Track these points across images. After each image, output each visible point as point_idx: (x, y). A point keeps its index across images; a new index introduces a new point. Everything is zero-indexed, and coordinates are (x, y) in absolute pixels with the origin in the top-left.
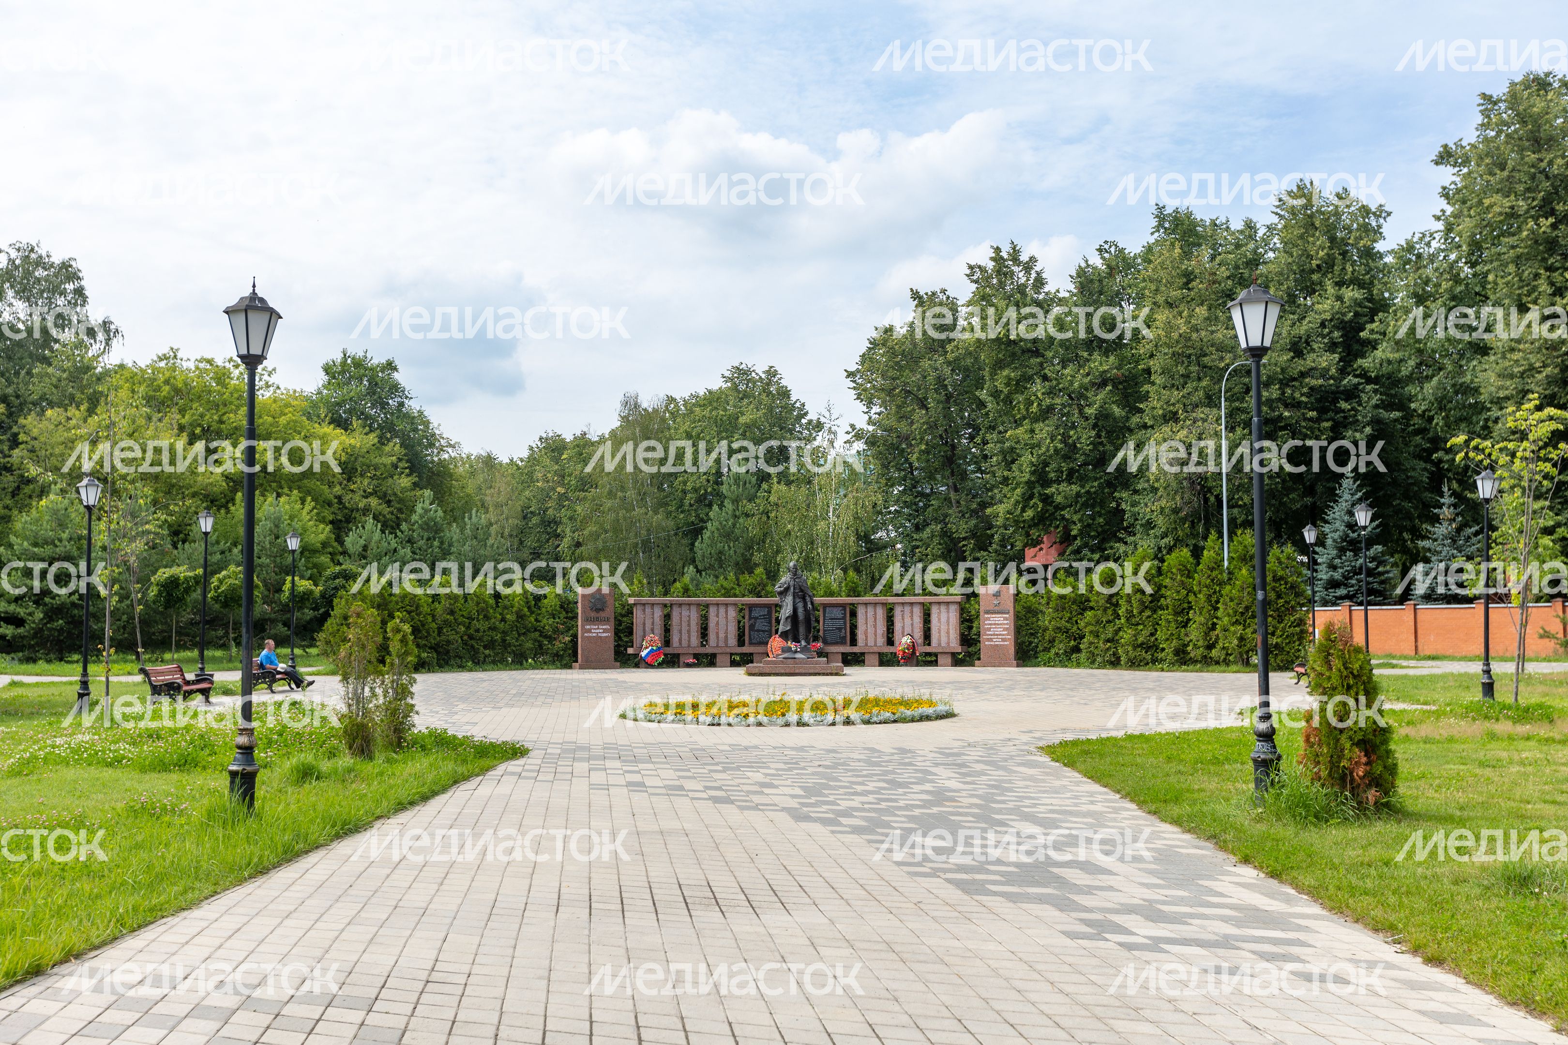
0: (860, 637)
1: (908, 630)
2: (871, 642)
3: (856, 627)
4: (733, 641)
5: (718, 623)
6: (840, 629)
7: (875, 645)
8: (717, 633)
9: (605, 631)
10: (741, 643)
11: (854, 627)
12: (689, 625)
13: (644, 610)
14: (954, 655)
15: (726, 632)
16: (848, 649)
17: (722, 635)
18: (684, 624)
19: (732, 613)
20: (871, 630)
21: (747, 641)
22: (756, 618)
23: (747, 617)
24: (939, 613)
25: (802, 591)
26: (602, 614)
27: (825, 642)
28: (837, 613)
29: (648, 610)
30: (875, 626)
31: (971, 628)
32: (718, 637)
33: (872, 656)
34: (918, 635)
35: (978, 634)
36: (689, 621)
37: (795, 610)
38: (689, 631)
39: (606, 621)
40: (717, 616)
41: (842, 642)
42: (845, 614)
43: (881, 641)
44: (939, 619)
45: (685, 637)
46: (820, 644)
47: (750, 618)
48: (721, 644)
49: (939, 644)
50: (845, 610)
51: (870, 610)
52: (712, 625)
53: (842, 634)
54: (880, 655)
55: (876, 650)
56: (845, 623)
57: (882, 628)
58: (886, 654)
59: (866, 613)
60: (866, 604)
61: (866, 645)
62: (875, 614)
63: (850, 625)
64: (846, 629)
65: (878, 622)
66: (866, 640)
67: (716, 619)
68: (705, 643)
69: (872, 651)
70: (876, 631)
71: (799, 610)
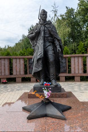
0: (72, 70)
2: (77, 72)
4: (22, 72)
5: (16, 66)
7: (79, 73)
10: (26, 73)
11: (70, 66)
12: (5, 67)
15: (20, 69)
16: (67, 75)
17: (18, 70)
19: (22, 62)
20: (76, 68)
21: (28, 73)
23: (28, 63)
30: (78, 66)
32: (17, 71)
36: (5, 65)
37: (45, 52)
38: (5, 69)
40: (16, 63)
41: (65, 72)
42: (66, 61)
43: (81, 71)
47: (29, 64)
48: (18, 73)
51: (76, 59)
52: (14, 66)
53: (65, 69)
54: (81, 77)
55: (79, 75)
56: (66, 65)
57: (81, 66)
58: (83, 77)
59: (75, 60)
60: (74, 57)
61: (75, 73)
62: (78, 61)
63: (68, 65)
64: (66, 67)
65: (79, 64)
66: (75, 71)
67: (16, 64)
68: (11, 74)
69: (78, 76)
70: (79, 67)
71: (49, 53)
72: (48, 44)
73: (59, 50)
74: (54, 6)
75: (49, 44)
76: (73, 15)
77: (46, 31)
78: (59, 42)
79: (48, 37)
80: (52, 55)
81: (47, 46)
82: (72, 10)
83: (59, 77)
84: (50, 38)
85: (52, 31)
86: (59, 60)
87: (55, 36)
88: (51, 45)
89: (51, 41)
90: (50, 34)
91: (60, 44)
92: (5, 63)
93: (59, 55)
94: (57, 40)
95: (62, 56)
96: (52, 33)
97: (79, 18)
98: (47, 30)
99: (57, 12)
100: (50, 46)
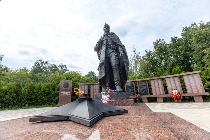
0: (153, 90)
1: (174, 87)
2: (158, 93)
3: (151, 89)
6: (145, 89)
7: (160, 94)
9: (68, 94)
11: (150, 89)
13: (82, 87)
14: (203, 97)
16: (149, 96)
20: (157, 89)
24: (189, 79)
25: (114, 43)
26: (67, 88)
27: (141, 94)
28: (144, 84)
30: (159, 87)
33: (160, 99)
34: (180, 89)
39: (69, 90)
41: (146, 94)
42: (146, 84)
43: (163, 92)
44: (189, 82)
45: (95, 94)
46: (139, 95)
49: (193, 92)
50: (146, 82)
51: (156, 81)
53: (146, 91)
54: (164, 98)
55: (161, 96)
56: (147, 87)
57: (162, 88)
58: (166, 98)
59: (154, 82)
60: (154, 80)
61: (156, 94)
62: (158, 83)
63: (149, 88)
64: (147, 89)
65: (159, 85)
66: (156, 92)
69: (159, 96)
70: (159, 89)
71: (112, 58)
72: (110, 51)
73: (122, 54)
74: (134, 48)
75: (112, 51)
76: (152, 56)
77: (108, 40)
78: (123, 49)
79: (110, 45)
80: (114, 59)
81: (110, 52)
82: (150, 52)
83: (142, 98)
84: (113, 45)
85: (114, 39)
86: (124, 65)
87: (117, 43)
88: (115, 52)
89: (113, 48)
90: (113, 42)
91: (123, 50)
92: (96, 88)
93: (124, 61)
94: (120, 47)
95: (127, 61)
96: (114, 41)
97: (156, 57)
98: (110, 39)
99: (136, 51)
100: (113, 53)
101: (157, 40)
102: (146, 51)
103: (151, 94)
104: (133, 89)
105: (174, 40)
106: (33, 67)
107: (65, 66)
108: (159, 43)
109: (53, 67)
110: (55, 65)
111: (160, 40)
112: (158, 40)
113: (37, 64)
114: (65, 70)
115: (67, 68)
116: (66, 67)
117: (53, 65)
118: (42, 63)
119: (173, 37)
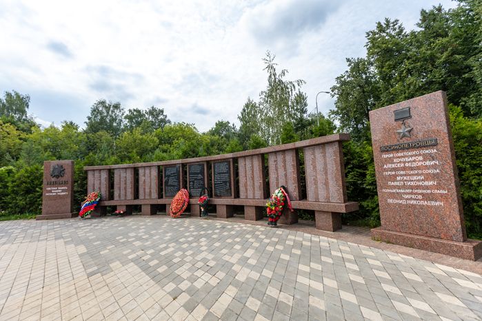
1: (281, 181)
2: (250, 195)
4: (155, 194)
5: (145, 181)
6: (225, 182)
7: (254, 197)
8: (144, 189)
9: (63, 191)
10: (160, 196)
12: (126, 184)
13: (94, 175)
14: (335, 215)
15: (150, 188)
16: (232, 201)
17: (147, 190)
18: (122, 183)
19: (154, 173)
20: (248, 183)
21: (164, 195)
22: (169, 176)
24: (314, 160)
26: (61, 179)
27: (216, 194)
28: (224, 167)
29: (97, 174)
30: (253, 178)
31: (364, 175)
32: (145, 191)
35: (374, 183)
36: (126, 181)
38: (125, 188)
39: (65, 183)
40: (144, 175)
41: (227, 194)
42: (229, 168)
43: (259, 193)
44: (315, 167)
45: (123, 192)
46: (206, 198)
49: (317, 200)
50: (230, 164)
51: (248, 162)
52: (141, 182)
53: (228, 187)
55: (251, 203)
56: (230, 176)
59: (245, 165)
60: (244, 157)
61: (247, 197)
62: (253, 166)
64: (230, 182)
65: (255, 173)
66: (246, 192)
67: (143, 178)
68: (136, 196)
69: (248, 204)
70: (254, 184)
92: (126, 177)
101: (379, 23)
102: (348, 60)
103: (237, 196)
104: (203, 180)
105: (429, 18)
106: (89, 118)
107: (162, 111)
108: (384, 32)
109: (136, 117)
110: (138, 111)
111: (388, 21)
112: (383, 22)
113: (95, 111)
114: (163, 121)
115: (166, 116)
116: (165, 114)
117: (134, 110)
118: (108, 108)
119: (428, 9)
